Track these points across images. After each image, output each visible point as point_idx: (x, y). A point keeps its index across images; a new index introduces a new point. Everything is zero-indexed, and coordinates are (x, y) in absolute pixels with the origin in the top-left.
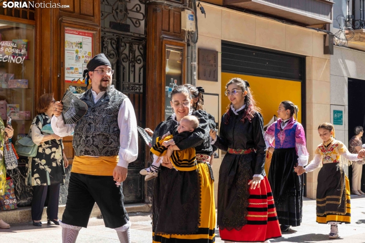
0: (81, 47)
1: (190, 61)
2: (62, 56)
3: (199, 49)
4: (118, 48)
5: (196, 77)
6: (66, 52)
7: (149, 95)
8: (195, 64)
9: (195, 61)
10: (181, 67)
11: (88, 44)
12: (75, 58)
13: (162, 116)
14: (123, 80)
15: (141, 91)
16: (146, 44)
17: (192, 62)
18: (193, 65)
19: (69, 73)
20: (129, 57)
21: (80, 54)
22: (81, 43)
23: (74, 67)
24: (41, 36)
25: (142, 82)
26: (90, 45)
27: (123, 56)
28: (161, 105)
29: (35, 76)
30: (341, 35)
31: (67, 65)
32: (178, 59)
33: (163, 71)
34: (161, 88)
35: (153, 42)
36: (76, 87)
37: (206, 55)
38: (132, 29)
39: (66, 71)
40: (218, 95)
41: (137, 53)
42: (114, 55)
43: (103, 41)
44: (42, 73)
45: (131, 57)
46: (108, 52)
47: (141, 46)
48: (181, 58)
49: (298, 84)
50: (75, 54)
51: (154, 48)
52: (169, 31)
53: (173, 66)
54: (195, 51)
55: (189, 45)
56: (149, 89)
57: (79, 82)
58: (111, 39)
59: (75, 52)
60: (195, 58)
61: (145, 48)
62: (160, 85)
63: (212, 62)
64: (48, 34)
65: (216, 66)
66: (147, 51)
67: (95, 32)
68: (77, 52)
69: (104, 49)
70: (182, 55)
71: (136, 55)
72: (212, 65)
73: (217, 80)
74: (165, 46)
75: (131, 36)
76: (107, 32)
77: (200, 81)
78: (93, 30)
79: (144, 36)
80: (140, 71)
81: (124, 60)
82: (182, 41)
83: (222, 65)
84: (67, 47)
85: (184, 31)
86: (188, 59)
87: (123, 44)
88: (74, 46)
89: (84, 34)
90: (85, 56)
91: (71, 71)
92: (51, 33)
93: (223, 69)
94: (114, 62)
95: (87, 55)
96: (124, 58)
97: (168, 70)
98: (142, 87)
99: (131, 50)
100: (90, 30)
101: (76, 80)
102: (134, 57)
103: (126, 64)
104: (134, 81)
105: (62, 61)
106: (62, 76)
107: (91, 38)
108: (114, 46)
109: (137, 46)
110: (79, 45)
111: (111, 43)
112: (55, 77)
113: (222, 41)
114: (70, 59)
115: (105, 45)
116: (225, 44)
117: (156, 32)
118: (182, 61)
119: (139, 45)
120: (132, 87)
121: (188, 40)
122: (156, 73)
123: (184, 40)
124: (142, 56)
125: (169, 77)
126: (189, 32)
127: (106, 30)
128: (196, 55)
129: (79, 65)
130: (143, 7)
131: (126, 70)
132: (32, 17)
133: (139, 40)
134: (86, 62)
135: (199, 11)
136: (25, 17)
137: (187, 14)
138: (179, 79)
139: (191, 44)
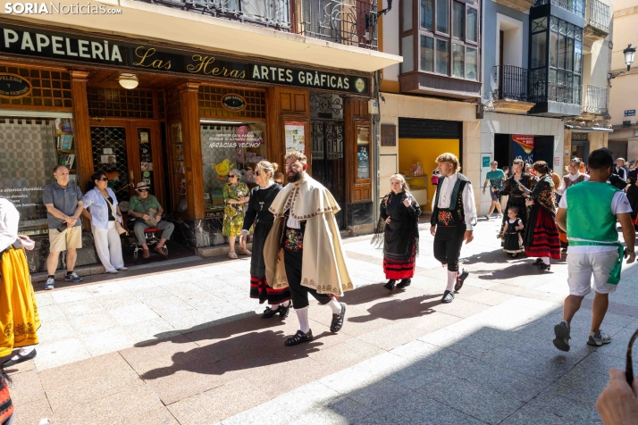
0: (296, 133)
1: (375, 134)
2: (283, 141)
4: (324, 130)
5: (379, 144)
6: (286, 137)
7: (347, 159)
8: (379, 136)
10: (368, 139)
11: (302, 130)
12: (292, 141)
13: (356, 173)
15: (342, 157)
16: (344, 125)
18: (377, 137)
20: (333, 135)
21: (296, 138)
22: (296, 131)
23: (292, 147)
24: (270, 129)
25: (342, 151)
27: (329, 134)
28: (355, 166)
29: (268, 154)
30: (490, 104)
31: (287, 147)
32: (366, 135)
33: (355, 143)
34: (354, 154)
35: (349, 124)
37: (387, 129)
38: (334, 116)
39: (287, 150)
40: (396, 155)
41: (338, 132)
42: (321, 135)
43: (313, 127)
46: (317, 134)
47: (341, 127)
48: (368, 133)
49: (458, 141)
51: (349, 128)
52: (359, 115)
53: (363, 139)
54: (379, 127)
55: (374, 123)
56: (347, 156)
58: (319, 124)
59: (292, 137)
60: (379, 132)
61: (344, 128)
62: (354, 153)
63: (391, 133)
64: (273, 126)
65: (395, 135)
67: (305, 123)
68: (294, 137)
69: (314, 132)
70: (369, 131)
72: (391, 136)
73: (395, 145)
74: (357, 126)
75: (333, 121)
76: (316, 120)
77: (383, 147)
78: (304, 121)
79: (343, 120)
80: (340, 144)
81: (329, 137)
82: (369, 121)
83: (399, 134)
84: (287, 134)
85: (370, 114)
86: (373, 133)
87: (328, 127)
88: (291, 133)
89: (298, 125)
90: (299, 139)
92: (276, 126)
93: (400, 137)
94: (322, 140)
95: (301, 138)
97: (359, 142)
98: (342, 154)
99: (334, 131)
100: (302, 121)
102: (336, 135)
103: (330, 140)
104: (337, 151)
105: (283, 144)
107: (303, 127)
108: (322, 129)
109: (338, 127)
111: (319, 127)
112: (280, 155)
113: (399, 117)
114: (289, 142)
115: (315, 129)
116: (400, 119)
117: (350, 117)
118: (369, 135)
120: (335, 155)
121: (373, 120)
122: (351, 146)
123: (371, 120)
124: (342, 133)
125: (360, 147)
126: (374, 115)
127: (315, 118)
128: (379, 130)
129: (296, 145)
130: (341, 100)
131: (331, 144)
132: (264, 116)
133: (340, 123)
134: (300, 143)
135: (380, 99)
136: (258, 116)
137: (372, 103)
138: (368, 147)
139: (376, 122)
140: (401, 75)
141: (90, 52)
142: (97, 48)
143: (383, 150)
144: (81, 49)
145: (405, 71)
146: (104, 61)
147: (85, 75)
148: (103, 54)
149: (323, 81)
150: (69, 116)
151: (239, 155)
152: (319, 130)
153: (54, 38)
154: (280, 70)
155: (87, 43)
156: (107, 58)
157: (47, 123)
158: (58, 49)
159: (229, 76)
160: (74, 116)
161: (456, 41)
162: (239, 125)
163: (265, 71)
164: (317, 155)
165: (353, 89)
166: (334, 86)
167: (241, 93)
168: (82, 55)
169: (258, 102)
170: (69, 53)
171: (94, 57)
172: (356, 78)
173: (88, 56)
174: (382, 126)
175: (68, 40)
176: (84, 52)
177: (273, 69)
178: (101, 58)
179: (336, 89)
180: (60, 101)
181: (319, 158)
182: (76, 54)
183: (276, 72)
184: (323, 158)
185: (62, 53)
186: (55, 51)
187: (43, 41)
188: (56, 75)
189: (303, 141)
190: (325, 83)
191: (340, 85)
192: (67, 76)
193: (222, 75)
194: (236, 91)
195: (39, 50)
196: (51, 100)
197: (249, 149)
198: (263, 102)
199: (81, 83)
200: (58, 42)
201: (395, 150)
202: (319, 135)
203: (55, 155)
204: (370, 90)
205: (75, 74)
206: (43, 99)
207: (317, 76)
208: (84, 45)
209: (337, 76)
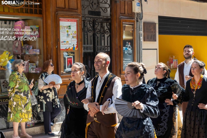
0: (70, 29)
1: (138, 31)
2: (58, 35)
3: (144, 23)
4: (94, 26)
5: (142, 40)
6: (61, 32)
7: (114, 52)
8: (142, 32)
9: (141, 31)
10: (133, 34)
11: (74, 26)
12: (66, 35)
13: (121, 65)
14: (98, 45)
15: (109, 50)
16: (111, 22)
17: (139, 31)
18: (140, 33)
19: (63, 44)
20: (101, 30)
21: (69, 33)
22: (70, 26)
23: (66, 41)
24: (46, 24)
25: (109, 45)
26: (76, 27)
27: (98, 30)
28: (121, 59)
29: (44, 47)
31: (61, 40)
32: (131, 30)
33: (121, 39)
35: (115, 21)
36: (67, 52)
37: (148, 26)
38: (102, 14)
39: (61, 44)
40: (156, 49)
41: (106, 28)
42: (91, 31)
43: (84, 23)
44: (48, 45)
45: (102, 31)
46: (87, 29)
47: (108, 24)
48: (133, 30)
50: (66, 33)
51: (115, 25)
52: (125, 13)
53: (128, 35)
54: (141, 25)
55: (137, 21)
56: (113, 49)
57: (69, 50)
58: (89, 21)
59: (66, 32)
60: (142, 28)
61: (110, 24)
62: (120, 47)
63: (152, 30)
64: (49, 22)
65: (155, 32)
66: (112, 26)
67: (78, 19)
68: (67, 32)
69: (85, 27)
70: (133, 28)
71: (105, 29)
72: (152, 32)
73: (155, 41)
74: (122, 23)
75: (102, 18)
76: (87, 17)
77: (145, 42)
78: (77, 18)
79: (110, 18)
80: (108, 38)
81: (98, 33)
82: (133, 19)
83: (159, 30)
84: (61, 29)
85: (134, 13)
86: (137, 30)
87: (97, 23)
88: (66, 28)
89: (72, 21)
90: (72, 34)
91: (64, 43)
92: (51, 22)
93: (160, 33)
94: (91, 35)
95: (73, 33)
96: (98, 31)
97: (125, 37)
98: (109, 48)
99: (102, 27)
100: (75, 18)
101: (68, 48)
102: (104, 31)
103: (98, 35)
104: (104, 45)
105: (58, 38)
106: (58, 47)
107: (76, 23)
108: (92, 25)
109: (105, 24)
110: (69, 28)
111: (89, 23)
112: (55, 48)
113: (159, 16)
114: (63, 36)
115: (86, 25)
116: (160, 18)
117: (116, 15)
118: (133, 31)
119: (107, 23)
120: (103, 48)
121: (137, 18)
122: (117, 40)
123: (134, 18)
124: (109, 29)
125: (125, 42)
126: (137, 14)
127: (86, 16)
129: (69, 39)
131: (99, 39)
132: (41, 13)
133: (107, 20)
134: (73, 37)
136: (36, 13)
137: (136, 3)
138: (132, 42)
139: (139, 20)
143: (145, 45)
151: (17, 47)
152: (89, 26)
162: (16, 21)
164: (87, 48)
174: (145, 23)
181: (89, 51)
184: (92, 51)
189: (76, 35)
197: (26, 42)
201: (155, 45)
202: (89, 30)
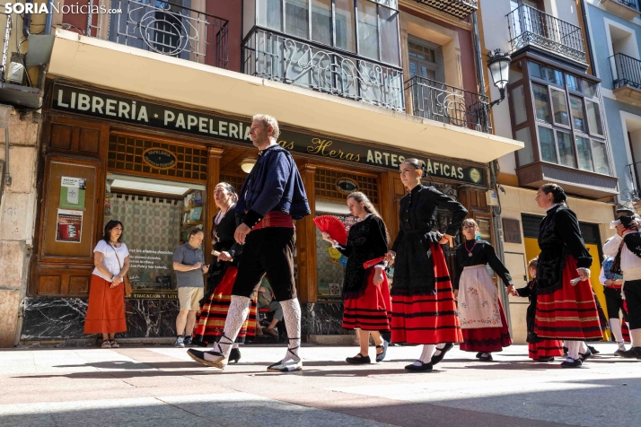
1: (496, 228)
5: (503, 240)
8: (501, 229)
10: (489, 232)
17: (498, 228)
18: (499, 231)
32: (486, 226)
37: (509, 223)
40: (523, 254)
48: (489, 226)
49: (595, 247)
52: (477, 206)
53: (483, 232)
54: (500, 221)
55: (494, 216)
60: (501, 225)
63: (515, 229)
64: (387, 211)
65: (519, 232)
70: (489, 224)
72: (515, 231)
73: (520, 243)
74: (475, 216)
77: (507, 243)
82: (488, 213)
83: (524, 232)
85: (489, 206)
86: (494, 227)
93: (525, 235)
113: (522, 213)
116: (524, 216)
118: (490, 228)
121: (493, 213)
123: (490, 213)
126: (493, 207)
128: (501, 223)
130: (455, 191)
132: (376, 201)
135: (499, 190)
137: (490, 195)
139: (497, 215)
140: (518, 168)
141: (227, 132)
142: (234, 129)
143: (507, 247)
144: (221, 128)
145: (522, 163)
146: (238, 140)
147: (220, 152)
148: (238, 133)
149: (436, 169)
150: (202, 188)
153: (201, 119)
154: (393, 156)
155: (226, 124)
156: (241, 137)
157: (175, 203)
158: (203, 128)
159: (345, 159)
160: (207, 189)
161: (577, 132)
163: (378, 156)
165: (468, 179)
166: (448, 175)
167: (354, 177)
168: (221, 134)
169: (370, 187)
170: (212, 132)
171: (231, 136)
172: (470, 168)
173: (226, 135)
174: (503, 219)
175: (211, 121)
176: (223, 131)
177: (387, 155)
178: (236, 136)
179: (450, 177)
180: (197, 174)
182: (216, 133)
183: (390, 158)
185: (206, 131)
186: (201, 130)
187: (192, 121)
188: (197, 151)
190: (439, 171)
191: (454, 174)
192: (206, 153)
193: (338, 157)
194: (349, 176)
195: (189, 128)
196: (190, 173)
198: (375, 188)
199: (216, 159)
200: (204, 122)
201: (521, 248)
203: (178, 233)
204: (486, 181)
205: (213, 150)
206: (184, 171)
207: (429, 164)
208: (223, 126)
209: (450, 165)
